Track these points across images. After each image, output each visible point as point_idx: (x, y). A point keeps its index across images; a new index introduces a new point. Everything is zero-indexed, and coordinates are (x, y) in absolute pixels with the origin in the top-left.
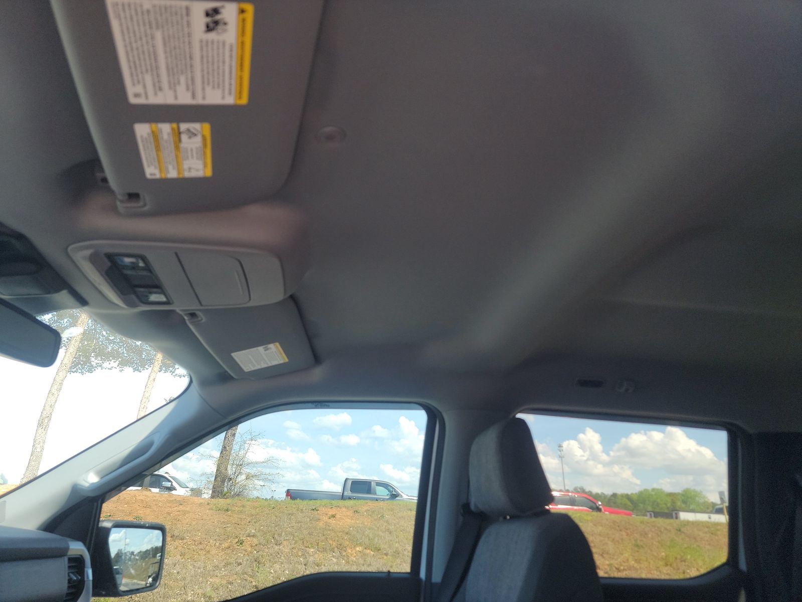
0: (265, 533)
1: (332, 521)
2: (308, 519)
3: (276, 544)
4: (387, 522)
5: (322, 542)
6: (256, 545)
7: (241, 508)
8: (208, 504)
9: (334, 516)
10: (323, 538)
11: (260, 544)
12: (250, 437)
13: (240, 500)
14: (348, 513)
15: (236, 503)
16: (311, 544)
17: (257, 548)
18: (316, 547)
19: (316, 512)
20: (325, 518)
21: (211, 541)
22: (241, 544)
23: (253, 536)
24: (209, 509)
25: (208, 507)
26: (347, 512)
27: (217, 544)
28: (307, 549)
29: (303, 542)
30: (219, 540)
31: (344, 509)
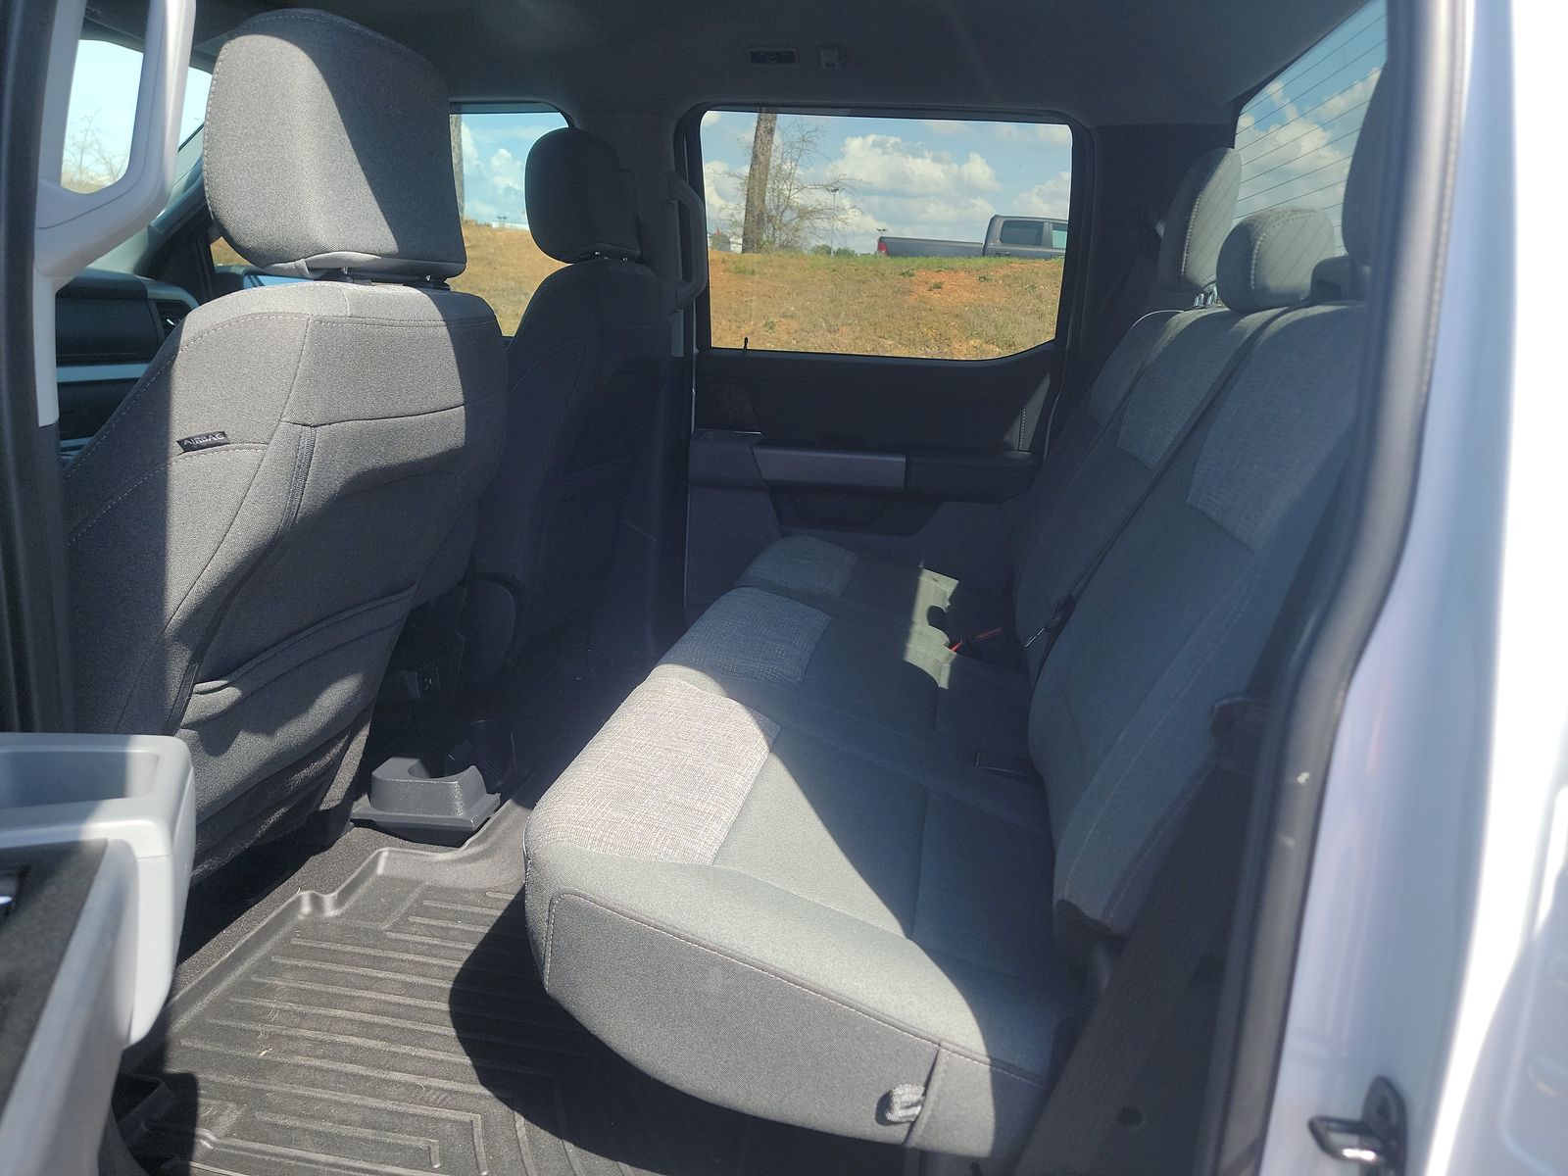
0: (812, 313)
1: (935, 295)
2: (891, 291)
3: (829, 331)
4: (1040, 298)
5: (909, 328)
6: (796, 331)
7: (779, 270)
8: (723, 262)
9: (938, 286)
10: (911, 323)
11: (802, 330)
12: (799, 135)
13: (780, 256)
14: (968, 282)
15: (771, 261)
16: (889, 332)
17: (796, 335)
18: (898, 338)
19: (908, 279)
20: (923, 290)
21: (724, 323)
22: (771, 328)
23: (792, 316)
24: (725, 271)
25: (724, 266)
26: (967, 278)
27: (733, 327)
28: (881, 340)
29: (875, 329)
30: (736, 321)
31: (962, 274)
